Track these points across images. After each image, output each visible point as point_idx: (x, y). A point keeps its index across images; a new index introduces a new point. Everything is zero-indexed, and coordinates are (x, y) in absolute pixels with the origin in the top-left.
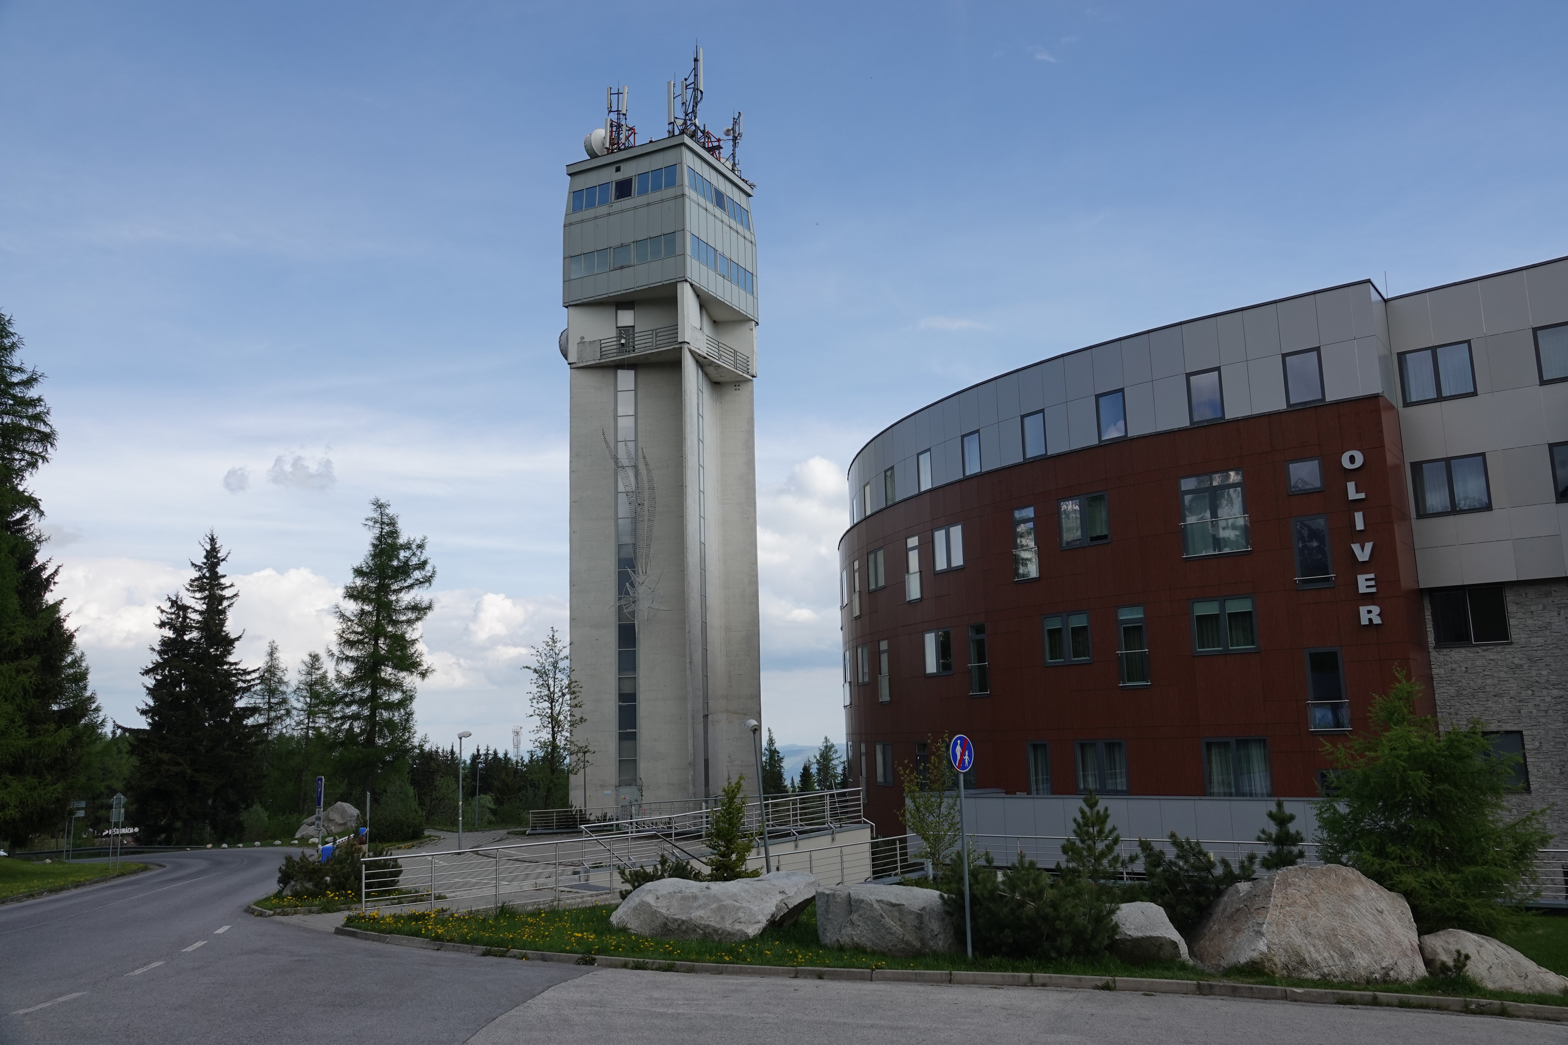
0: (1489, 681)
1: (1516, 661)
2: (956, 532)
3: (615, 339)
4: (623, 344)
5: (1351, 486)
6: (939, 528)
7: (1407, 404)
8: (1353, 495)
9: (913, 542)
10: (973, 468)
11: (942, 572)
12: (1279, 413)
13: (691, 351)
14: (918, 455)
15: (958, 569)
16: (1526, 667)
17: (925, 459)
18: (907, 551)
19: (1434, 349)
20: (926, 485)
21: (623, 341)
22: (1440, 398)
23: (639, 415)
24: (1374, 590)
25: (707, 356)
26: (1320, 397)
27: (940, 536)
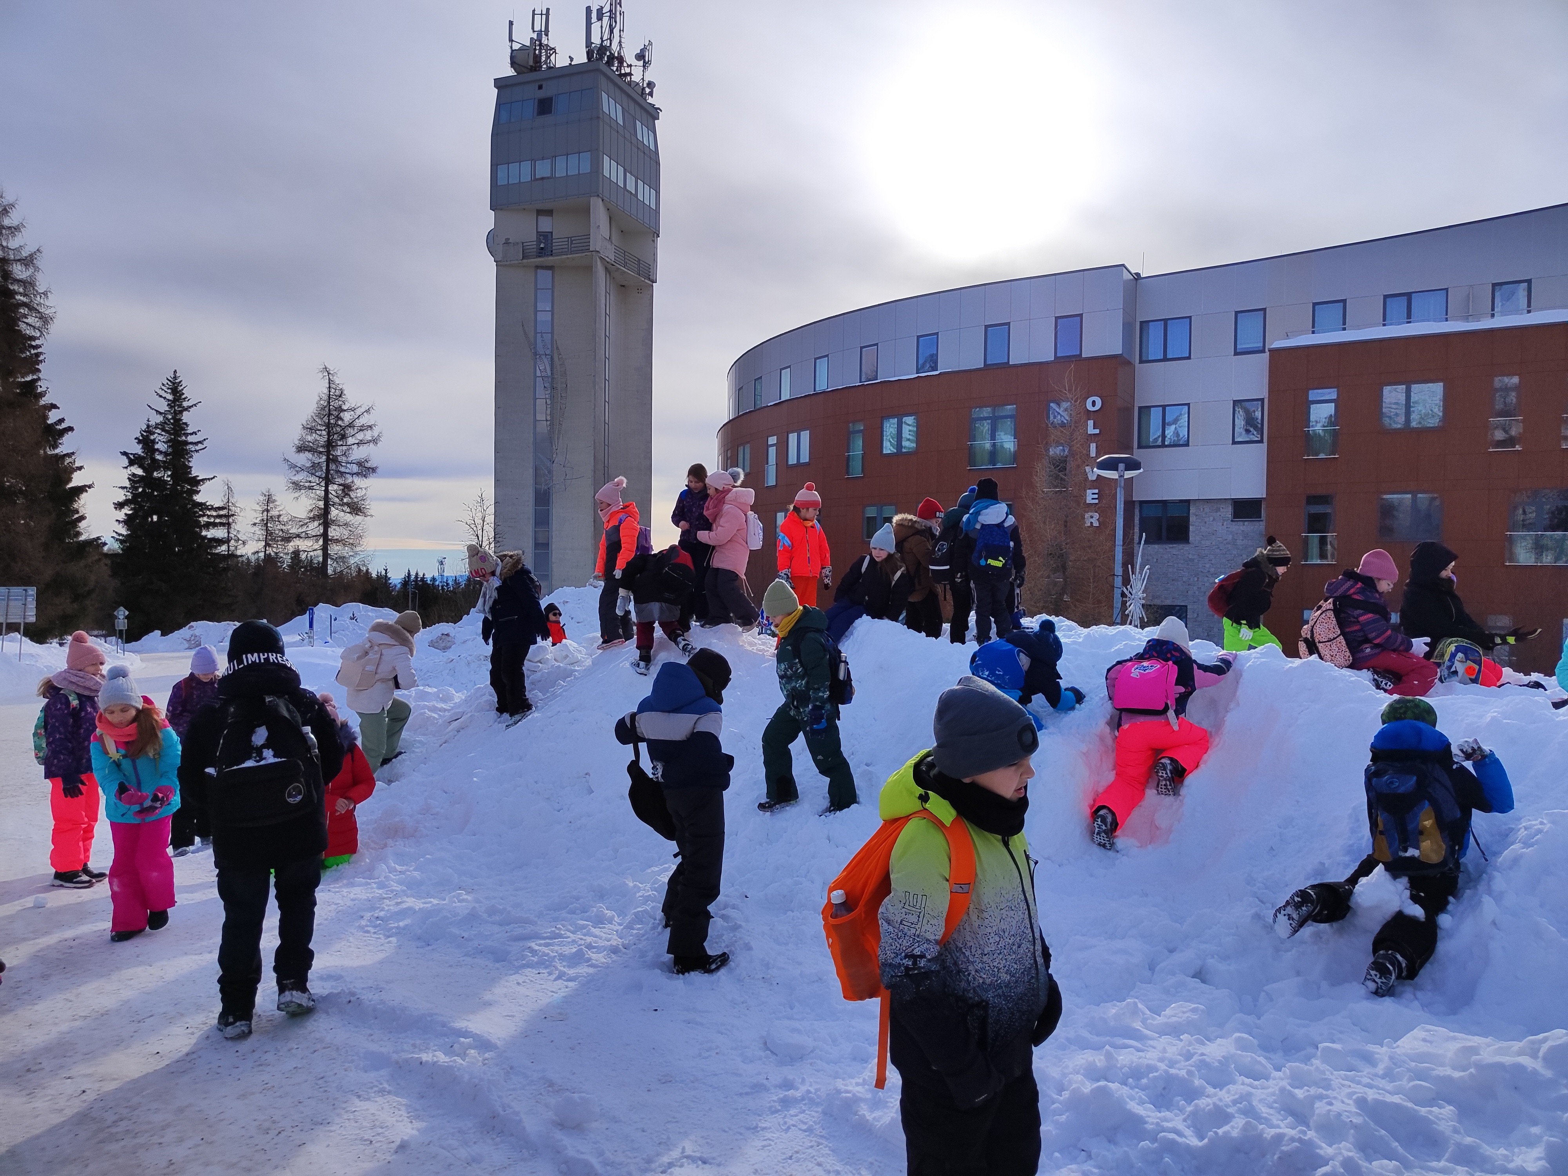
0: (1171, 570)
1: (1190, 556)
2: (805, 435)
3: (535, 243)
4: (542, 248)
5: (1091, 423)
6: (793, 432)
7: (1141, 362)
8: (1091, 430)
9: (772, 440)
10: (822, 386)
11: (793, 466)
12: (1047, 363)
13: (601, 258)
14: (781, 370)
15: (805, 464)
16: (1196, 561)
17: (786, 373)
18: (768, 446)
19: (1165, 321)
20: (785, 396)
21: (542, 246)
22: (1165, 359)
23: (555, 311)
24: (1097, 501)
25: (614, 264)
26: (1078, 353)
27: (793, 438)
